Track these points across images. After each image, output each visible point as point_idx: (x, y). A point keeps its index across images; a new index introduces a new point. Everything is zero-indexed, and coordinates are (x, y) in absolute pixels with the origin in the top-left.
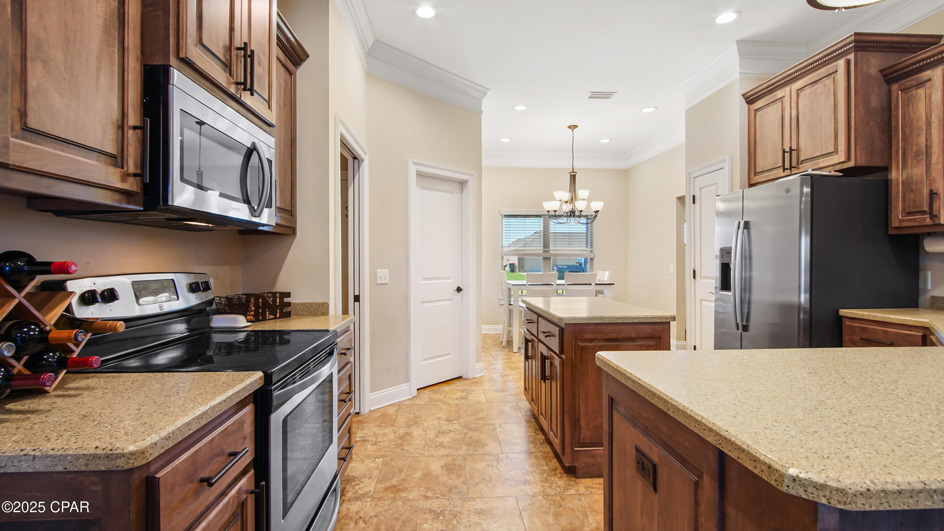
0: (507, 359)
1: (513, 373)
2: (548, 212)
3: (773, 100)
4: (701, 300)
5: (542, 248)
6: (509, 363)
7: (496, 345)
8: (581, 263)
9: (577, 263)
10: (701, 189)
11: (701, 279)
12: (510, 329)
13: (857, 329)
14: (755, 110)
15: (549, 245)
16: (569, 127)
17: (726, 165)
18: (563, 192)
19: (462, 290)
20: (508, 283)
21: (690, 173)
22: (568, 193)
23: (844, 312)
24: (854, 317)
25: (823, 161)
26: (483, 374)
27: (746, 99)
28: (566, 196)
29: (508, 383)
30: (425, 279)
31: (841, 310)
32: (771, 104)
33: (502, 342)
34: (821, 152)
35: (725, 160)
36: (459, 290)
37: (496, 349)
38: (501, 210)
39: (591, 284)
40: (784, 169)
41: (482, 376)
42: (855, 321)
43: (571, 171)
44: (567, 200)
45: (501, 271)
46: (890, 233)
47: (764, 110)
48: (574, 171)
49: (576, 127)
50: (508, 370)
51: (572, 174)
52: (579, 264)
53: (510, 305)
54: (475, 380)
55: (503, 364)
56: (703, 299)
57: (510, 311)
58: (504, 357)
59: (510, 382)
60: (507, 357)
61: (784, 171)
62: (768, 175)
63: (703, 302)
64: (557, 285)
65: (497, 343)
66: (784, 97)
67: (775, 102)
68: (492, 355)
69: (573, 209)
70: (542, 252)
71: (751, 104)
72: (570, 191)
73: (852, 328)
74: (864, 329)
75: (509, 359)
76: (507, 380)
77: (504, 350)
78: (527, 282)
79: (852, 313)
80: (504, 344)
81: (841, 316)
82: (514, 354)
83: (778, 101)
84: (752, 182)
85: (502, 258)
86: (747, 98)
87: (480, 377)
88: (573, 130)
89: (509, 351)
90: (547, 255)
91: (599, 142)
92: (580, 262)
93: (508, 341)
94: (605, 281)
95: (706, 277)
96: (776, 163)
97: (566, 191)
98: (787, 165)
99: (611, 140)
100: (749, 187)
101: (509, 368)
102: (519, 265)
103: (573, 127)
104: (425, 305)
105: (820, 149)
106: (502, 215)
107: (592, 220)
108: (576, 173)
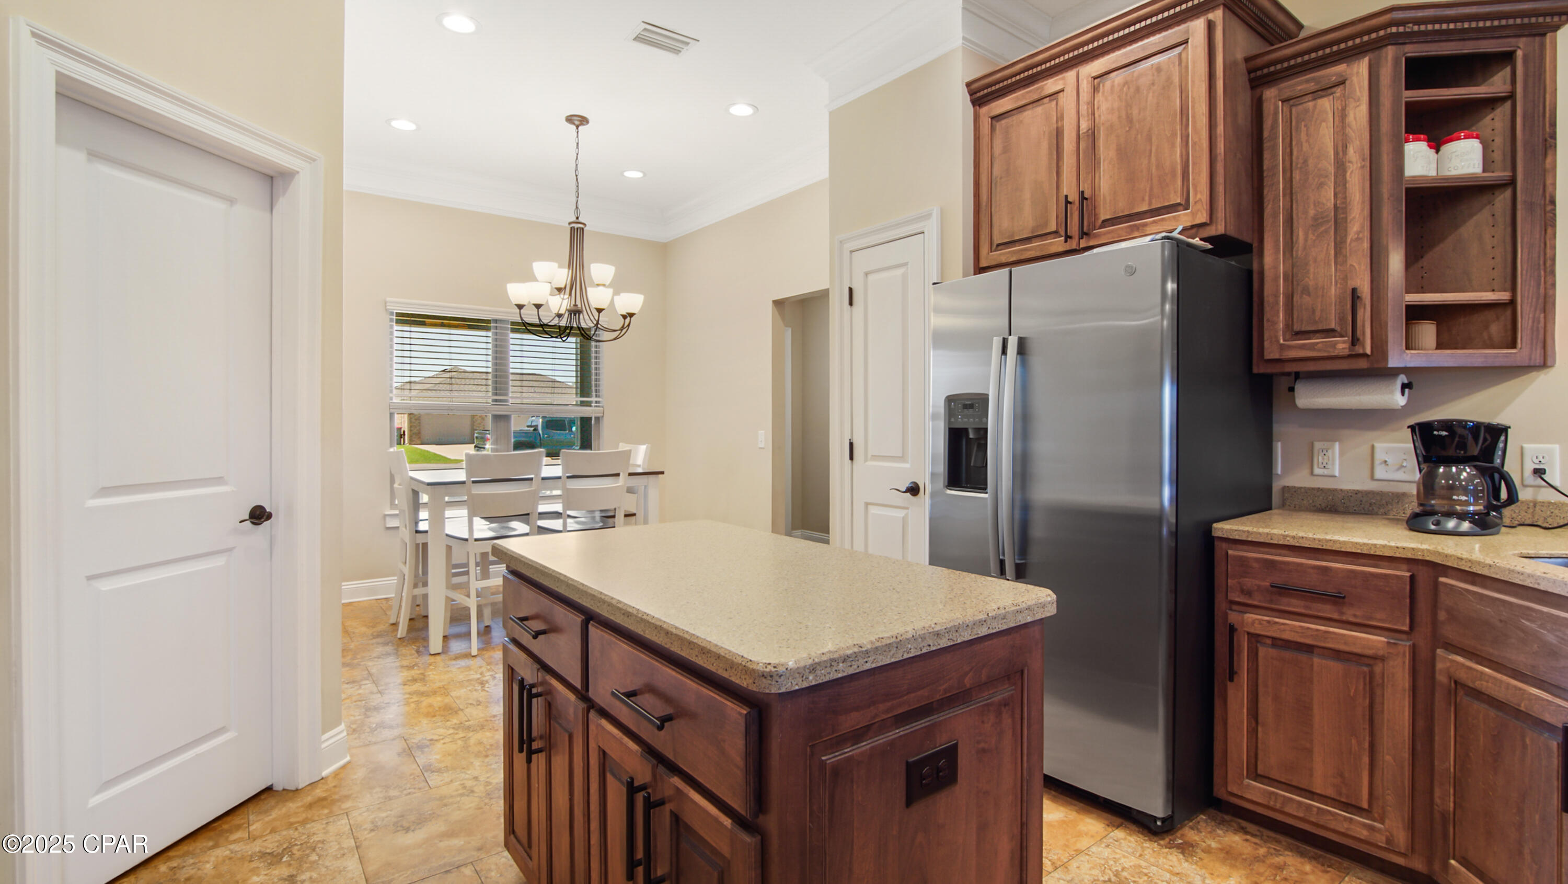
0: (414, 680)
1: (441, 731)
2: (520, 307)
3: (1036, 97)
4: (867, 504)
5: (490, 394)
6: (422, 694)
7: (379, 636)
8: (537, 426)
9: (528, 426)
10: (867, 274)
11: (866, 460)
12: (419, 591)
13: (1255, 565)
14: (993, 118)
15: (507, 389)
16: (570, 119)
17: (932, 227)
18: (555, 265)
19: (269, 516)
20: (412, 478)
21: (841, 242)
22: (566, 270)
23: (1224, 528)
24: (1250, 539)
25: (1154, 222)
26: (348, 758)
27: (972, 93)
28: (562, 276)
29: (434, 780)
30: (106, 491)
31: (1215, 525)
32: (1031, 106)
33: (395, 625)
34: (1150, 204)
35: (928, 216)
36: (259, 515)
37: (380, 649)
38: (388, 299)
39: (618, 475)
40: (1068, 237)
41: (344, 767)
42: (1245, 547)
43: (574, 219)
44: (563, 286)
45: (392, 450)
46: (1255, 370)
47: (1014, 118)
48: (580, 220)
49: (583, 121)
50: (425, 721)
51: (576, 226)
52: (532, 429)
53: (417, 532)
54: (319, 792)
55: (407, 704)
56: (869, 501)
57: (422, 551)
58: (406, 674)
59: (439, 771)
60: (415, 672)
61: (1066, 241)
62: (1026, 250)
63: (870, 507)
64: (543, 479)
65: (381, 627)
66: (1062, 91)
67: (1041, 102)
68: (370, 674)
69: (575, 305)
70: (490, 401)
71: (980, 105)
72: (570, 264)
73: (1243, 561)
74: (1271, 564)
75: (423, 679)
76: (429, 768)
77: (404, 651)
78: (469, 474)
79: (1244, 531)
80: (402, 631)
81: (1214, 537)
82: (432, 659)
83: (1046, 100)
84: (983, 264)
85: (392, 415)
86: (975, 93)
87: (336, 774)
88: (577, 127)
89: (418, 652)
90: (501, 410)
91: (622, 174)
92: (534, 424)
93: (411, 619)
94: (639, 466)
95: (875, 457)
96: (1046, 224)
97: (560, 266)
98: (1074, 229)
99: (645, 175)
100: (975, 274)
101: (428, 715)
102: (410, 431)
103: (578, 121)
104: (105, 586)
105: (1147, 198)
106: (392, 314)
107: (615, 334)
108: (585, 224)
